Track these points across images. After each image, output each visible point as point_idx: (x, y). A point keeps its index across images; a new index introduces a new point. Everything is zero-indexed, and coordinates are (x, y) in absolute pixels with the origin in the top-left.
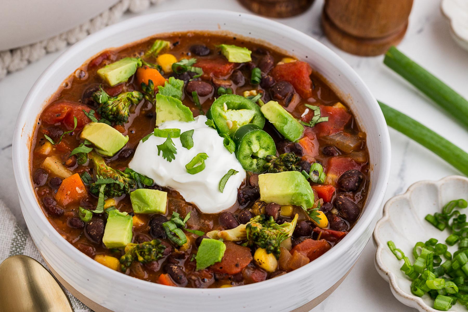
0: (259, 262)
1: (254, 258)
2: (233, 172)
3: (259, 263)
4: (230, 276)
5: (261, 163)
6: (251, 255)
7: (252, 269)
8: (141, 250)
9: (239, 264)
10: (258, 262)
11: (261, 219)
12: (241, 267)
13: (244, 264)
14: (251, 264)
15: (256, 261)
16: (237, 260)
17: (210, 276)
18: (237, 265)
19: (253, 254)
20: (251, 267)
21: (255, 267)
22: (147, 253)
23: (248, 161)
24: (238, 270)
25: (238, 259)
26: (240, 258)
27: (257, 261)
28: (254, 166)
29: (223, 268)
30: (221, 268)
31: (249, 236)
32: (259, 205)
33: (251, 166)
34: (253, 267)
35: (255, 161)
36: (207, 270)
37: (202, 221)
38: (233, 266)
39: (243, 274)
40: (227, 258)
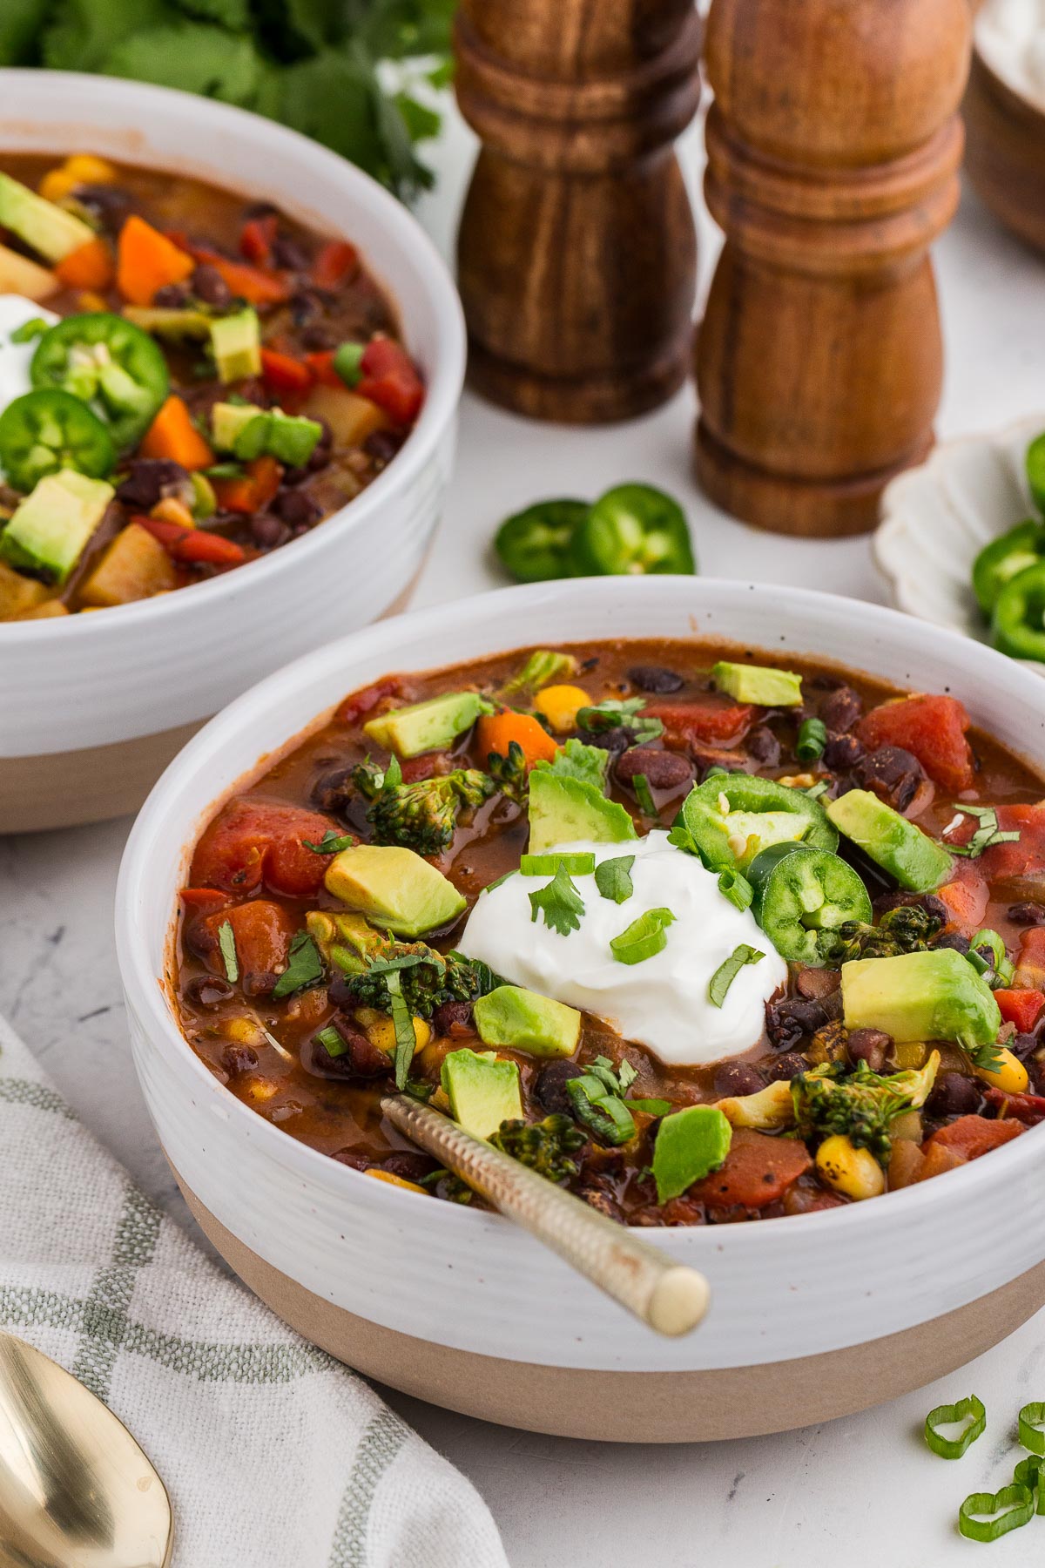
0: (832, 1171)
1: (815, 1164)
2: (749, 956)
3: (831, 1174)
4: (750, 1211)
5: (830, 941)
6: (806, 1153)
7: (812, 1192)
8: (511, 1137)
9: (775, 1175)
10: (828, 1173)
11: (833, 1072)
12: (780, 1183)
13: (786, 1175)
14: (810, 1181)
15: (823, 1170)
16: (768, 1167)
17: (692, 1214)
18: (768, 1179)
19: (813, 1153)
20: (810, 1187)
21: (819, 1187)
22: (526, 1147)
23: (792, 935)
24: (773, 1189)
25: (771, 1163)
26: (776, 1162)
27: (826, 1169)
28: (810, 949)
29: (730, 1189)
30: (725, 1189)
31: (801, 1113)
32: (827, 1039)
33: (801, 946)
34: (815, 1188)
35: (812, 936)
36: (686, 1199)
37: (670, 1084)
38: (757, 1179)
39: (785, 1204)
40: (739, 1165)
